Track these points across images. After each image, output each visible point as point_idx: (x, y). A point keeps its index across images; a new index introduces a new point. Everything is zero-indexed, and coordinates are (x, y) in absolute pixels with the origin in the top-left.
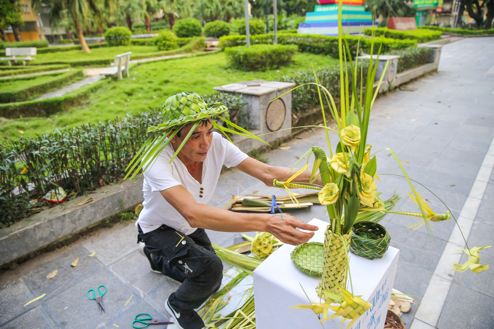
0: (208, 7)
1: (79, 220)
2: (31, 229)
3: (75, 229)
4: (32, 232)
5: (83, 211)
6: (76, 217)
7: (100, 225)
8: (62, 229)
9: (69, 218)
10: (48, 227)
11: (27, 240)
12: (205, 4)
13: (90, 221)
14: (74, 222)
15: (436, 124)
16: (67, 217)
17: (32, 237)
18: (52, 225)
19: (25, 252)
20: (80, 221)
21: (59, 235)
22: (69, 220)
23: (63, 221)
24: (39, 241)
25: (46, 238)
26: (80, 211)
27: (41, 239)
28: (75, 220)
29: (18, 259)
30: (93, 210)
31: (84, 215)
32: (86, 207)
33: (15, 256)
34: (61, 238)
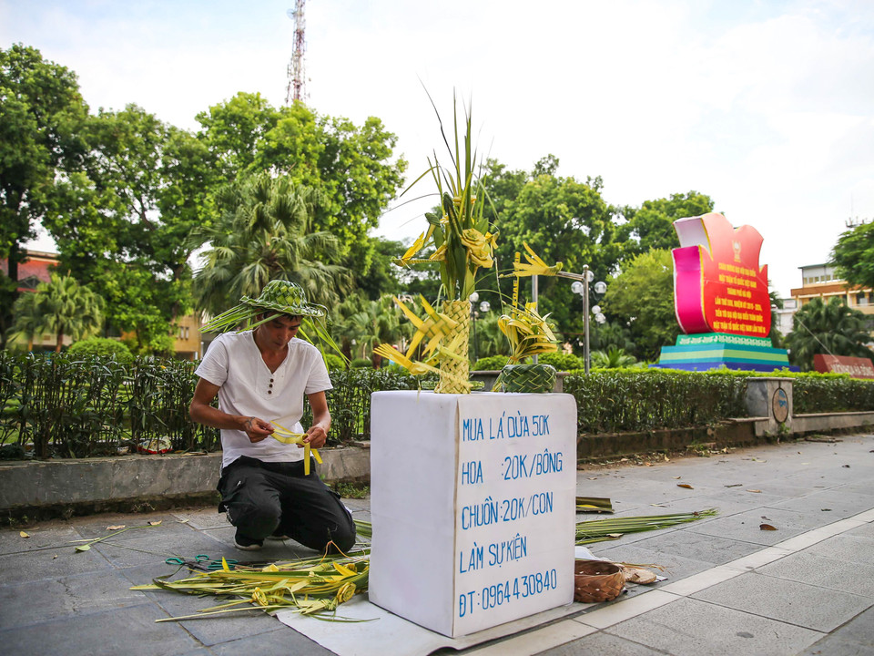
0: (487, 339)
1: (179, 477)
2: (110, 464)
3: (169, 489)
4: (110, 469)
5: (188, 465)
6: (175, 471)
7: (207, 498)
8: (151, 483)
9: (166, 468)
10: (134, 471)
11: (100, 478)
12: (484, 333)
13: (194, 486)
14: (170, 477)
15: (848, 466)
16: (164, 465)
17: (107, 477)
18: (139, 470)
19: (90, 498)
20: (180, 480)
21: (144, 489)
22: (166, 472)
23: (156, 469)
24: (114, 487)
25: (126, 488)
26: (184, 463)
27: (118, 485)
28: (174, 476)
29: (77, 504)
30: (203, 469)
31: (190, 472)
32: (194, 460)
33: (76, 497)
34: (146, 496)
